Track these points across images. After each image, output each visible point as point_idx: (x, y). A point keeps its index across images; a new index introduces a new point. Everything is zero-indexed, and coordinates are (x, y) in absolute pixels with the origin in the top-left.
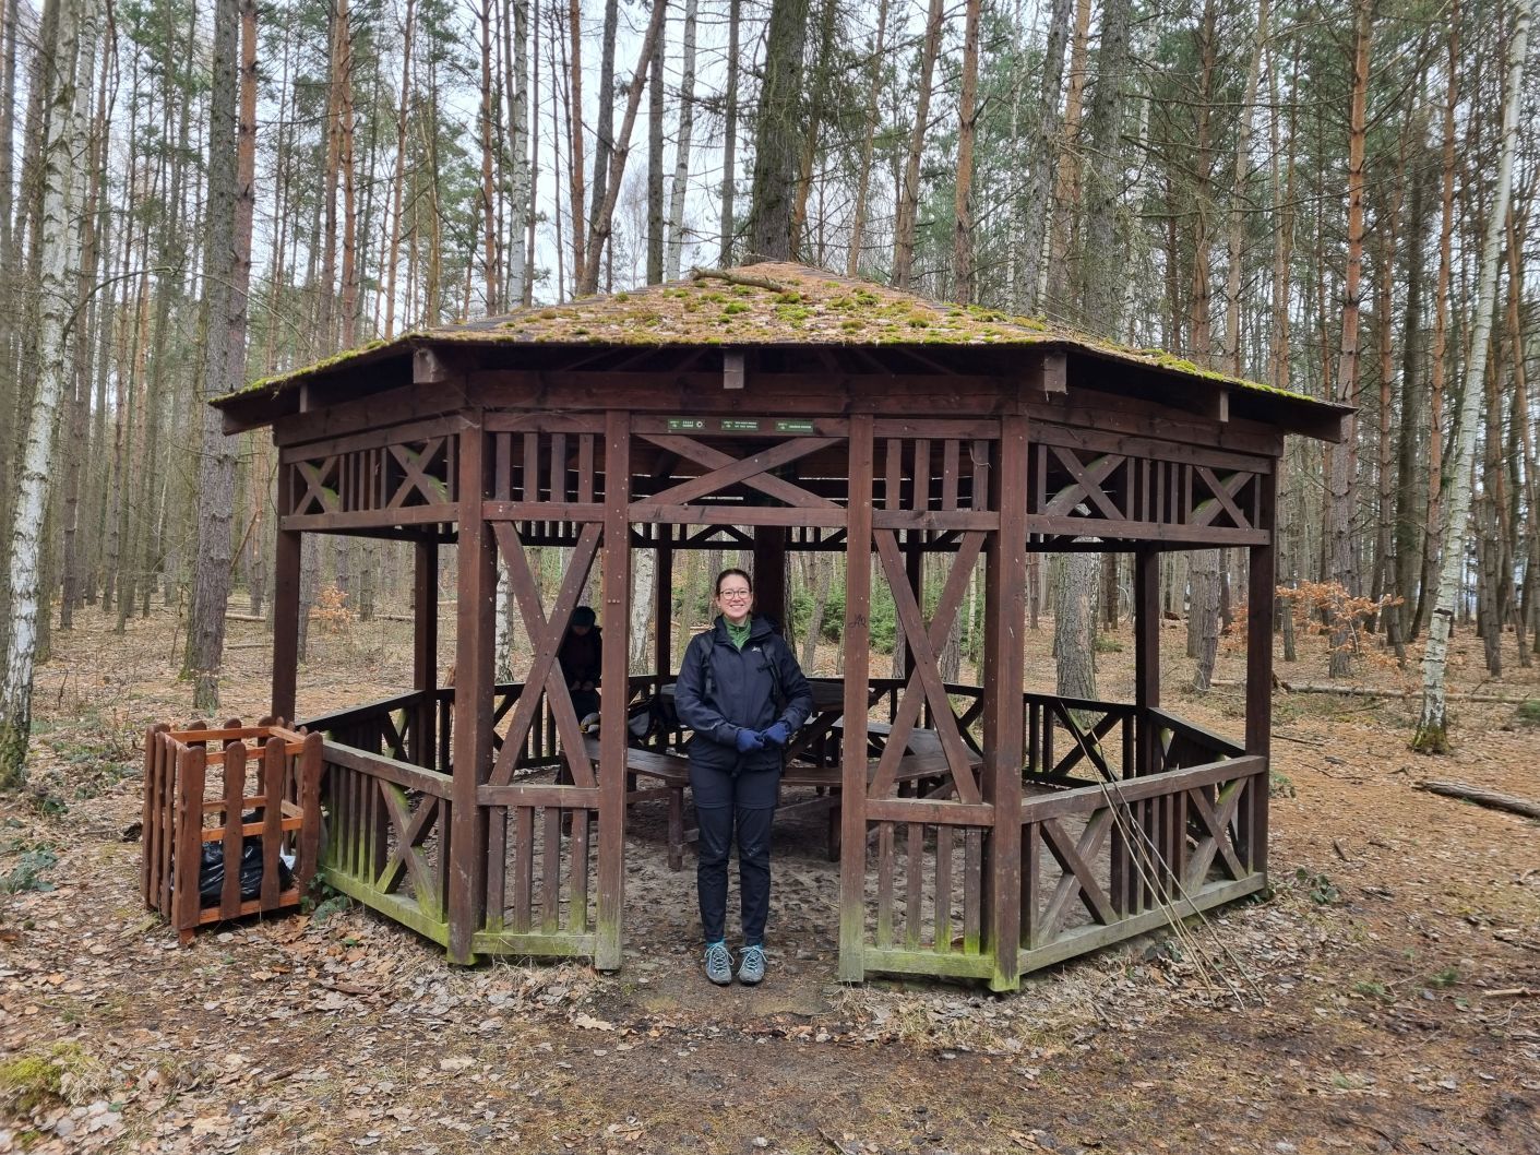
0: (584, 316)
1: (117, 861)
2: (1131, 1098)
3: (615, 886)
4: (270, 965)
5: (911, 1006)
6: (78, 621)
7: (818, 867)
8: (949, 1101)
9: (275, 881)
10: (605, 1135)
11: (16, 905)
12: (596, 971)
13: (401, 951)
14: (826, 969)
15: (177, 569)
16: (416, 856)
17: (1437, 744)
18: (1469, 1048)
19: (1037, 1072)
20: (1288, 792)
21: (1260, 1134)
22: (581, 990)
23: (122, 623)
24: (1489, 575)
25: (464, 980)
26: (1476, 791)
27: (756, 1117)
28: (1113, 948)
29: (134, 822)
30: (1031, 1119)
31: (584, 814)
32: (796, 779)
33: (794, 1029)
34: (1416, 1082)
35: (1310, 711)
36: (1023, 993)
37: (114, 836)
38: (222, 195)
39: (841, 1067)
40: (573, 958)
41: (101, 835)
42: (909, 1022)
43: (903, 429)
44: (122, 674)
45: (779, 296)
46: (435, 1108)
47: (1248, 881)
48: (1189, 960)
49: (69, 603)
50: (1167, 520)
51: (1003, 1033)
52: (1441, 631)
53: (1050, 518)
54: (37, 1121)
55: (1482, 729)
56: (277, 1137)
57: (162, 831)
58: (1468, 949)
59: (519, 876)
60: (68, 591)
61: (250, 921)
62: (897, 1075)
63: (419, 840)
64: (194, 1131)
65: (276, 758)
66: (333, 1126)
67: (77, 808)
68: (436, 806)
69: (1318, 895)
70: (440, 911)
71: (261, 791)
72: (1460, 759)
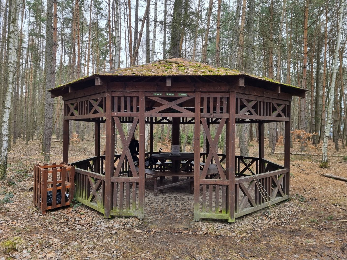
0: (134, 70)
1: (28, 196)
2: (261, 246)
3: (143, 199)
4: (63, 219)
5: (211, 226)
6: (17, 142)
7: (188, 195)
8: (220, 247)
9: (64, 200)
10: (142, 256)
11: (4, 206)
12: (138, 219)
13: (94, 215)
14: (191, 218)
15: (40, 130)
16: (97, 194)
17: (325, 166)
18: (336, 233)
19: (239, 240)
20: (293, 177)
21: (290, 253)
22: (135, 223)
23: (27, 142)
24: (336, 128)
25: (108, 221)
26: (335, 176)
27: (176, 251)
28: (255, 212)
29: (31, 187)
30: (239, 251)
31: (135, 183)
32: (183, 175)
33: (184, 231)
34: (325, 241)
35: (297, 159)
36: (236, 222)
37: (27, 190)
38: (49, 44)
39: (195, 240)
40: (133, 216)
41: (24, 190)
42: (210, 229)
43: (207, 95)
44: (27, 154)
45: (178, 65)
46: (102, 251)
47: (285, 197)
48: (272, 215)
49: (15, 138)
50: (267, 115)
51: (231, 232)
52: (326, 140)
53: (241, 115)
54: (11, 255)
55: (335, 163)
56: (66, 258)
57: (38, 189)
58: (335, 211)
59: (120, 198)
60: (15, 135)
61: (58, 209)
62: (208, 242)
63: (97, 190)
64: (47, 257)
65: (64, 172)
66: (79, 255)
67: (18, 184)
68: (101, 182)
69: (301, 200)
70: (102, 206)
71: (61, 179)
72: (331, 169)
